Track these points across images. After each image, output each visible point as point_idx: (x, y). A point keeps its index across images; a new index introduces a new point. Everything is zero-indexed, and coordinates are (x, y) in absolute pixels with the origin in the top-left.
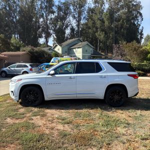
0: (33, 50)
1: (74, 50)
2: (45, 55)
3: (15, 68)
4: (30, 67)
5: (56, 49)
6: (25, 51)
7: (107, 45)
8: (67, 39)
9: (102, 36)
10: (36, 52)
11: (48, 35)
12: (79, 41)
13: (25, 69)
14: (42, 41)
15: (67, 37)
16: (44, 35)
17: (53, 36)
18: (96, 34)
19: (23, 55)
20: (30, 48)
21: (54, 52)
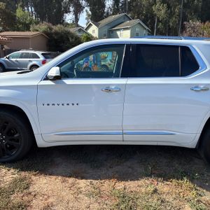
0: (51, 29)
1: (118, 33)
2: (70, 39)
3: (18, 59)
4: (42, 58)
5: (90, 31)
6: (37, 31)
7: (169, 26)
8: (108, 15)
9: (163, 12)
10: (56, 33)
11: (79, 9)
12: (126, 18)
13: (34, 61)
14: (69, 18)
15: (108, 13)
16: (72, 9)
17: (86, 11)
18: (153, 7)
19: (34, 37)
20: (46, 27)
21: (85, 35)
